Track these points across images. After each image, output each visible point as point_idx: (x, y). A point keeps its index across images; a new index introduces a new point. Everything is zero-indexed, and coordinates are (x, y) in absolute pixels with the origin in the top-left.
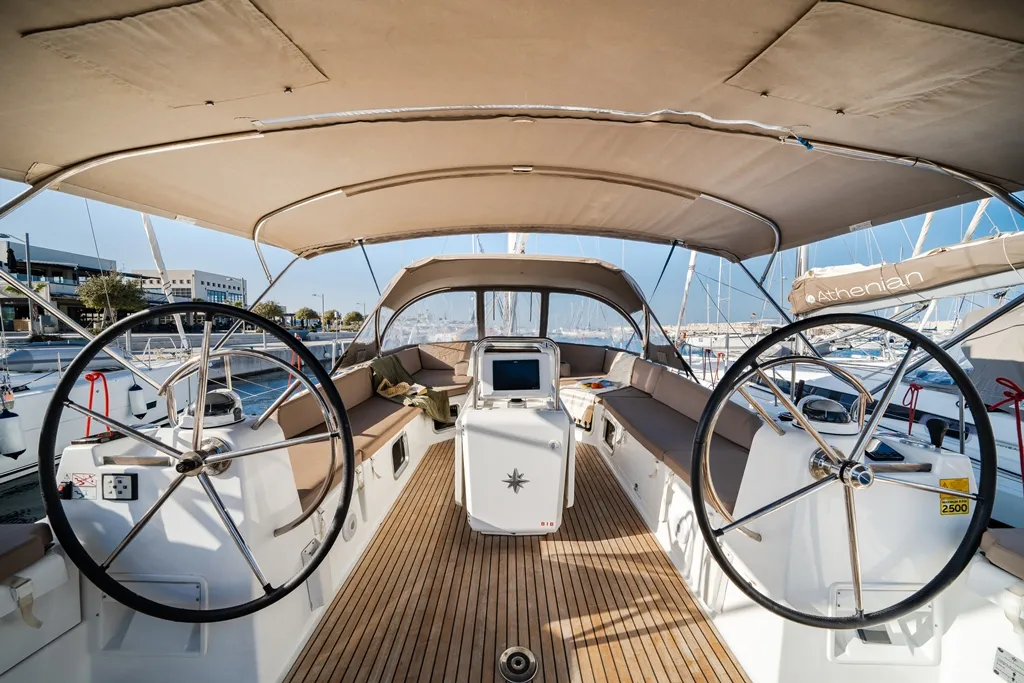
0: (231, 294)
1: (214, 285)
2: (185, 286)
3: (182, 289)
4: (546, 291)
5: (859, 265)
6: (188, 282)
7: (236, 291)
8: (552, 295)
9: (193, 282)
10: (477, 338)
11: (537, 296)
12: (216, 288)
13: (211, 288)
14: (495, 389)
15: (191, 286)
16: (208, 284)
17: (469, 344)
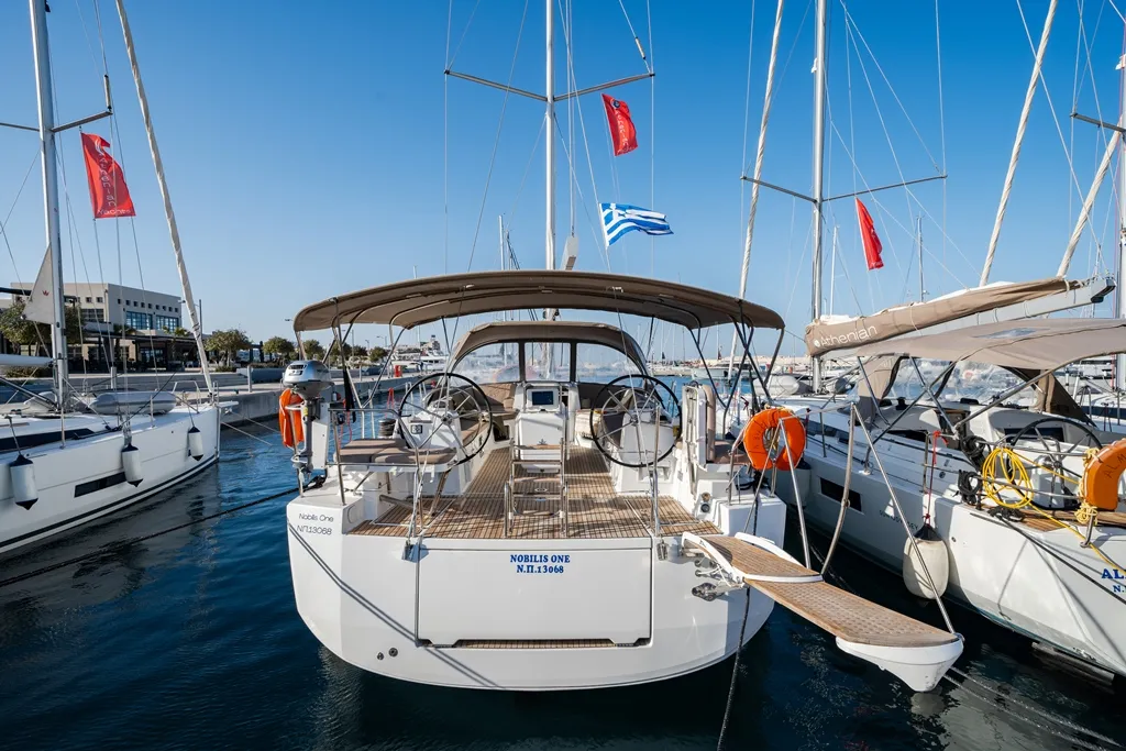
0: (160, 317)
1: (135, 304)
2: (95, 305)
3: (90, 311)
4: (573, 343)
5: (847, 316)
6: (99, 300)
7: (166, 313)
8: (578, 345)
9: (106, 300)
10: (518, 379)
11: (567, 346)
12: (138, 309)
13: (132, 308)
14: (534, 404)
15: (104, 306)
16: (128, 303)
17: (514, 385)
